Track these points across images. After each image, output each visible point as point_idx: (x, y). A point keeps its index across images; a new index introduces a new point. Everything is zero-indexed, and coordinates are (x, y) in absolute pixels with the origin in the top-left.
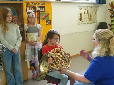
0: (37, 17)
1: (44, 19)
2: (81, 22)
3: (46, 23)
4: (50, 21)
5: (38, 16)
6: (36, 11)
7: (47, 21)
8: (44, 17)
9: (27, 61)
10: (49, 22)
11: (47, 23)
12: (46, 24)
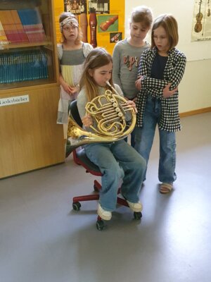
0: (90, 25)
1: (106, 28)
2: (198, 35)
3: (111, 38)
4: (121, 34)
5: (92, 23)
6: (88, 10)
7: (112, 35)
8: (105, 24)
9: (62, 125)
10: (118, 35)
11: (113, 39)
12: (111, 42)
